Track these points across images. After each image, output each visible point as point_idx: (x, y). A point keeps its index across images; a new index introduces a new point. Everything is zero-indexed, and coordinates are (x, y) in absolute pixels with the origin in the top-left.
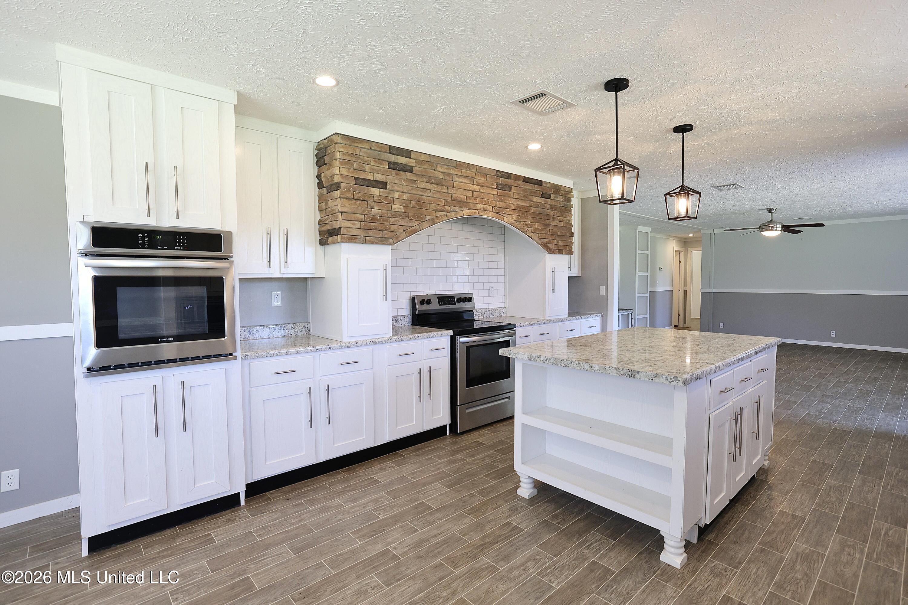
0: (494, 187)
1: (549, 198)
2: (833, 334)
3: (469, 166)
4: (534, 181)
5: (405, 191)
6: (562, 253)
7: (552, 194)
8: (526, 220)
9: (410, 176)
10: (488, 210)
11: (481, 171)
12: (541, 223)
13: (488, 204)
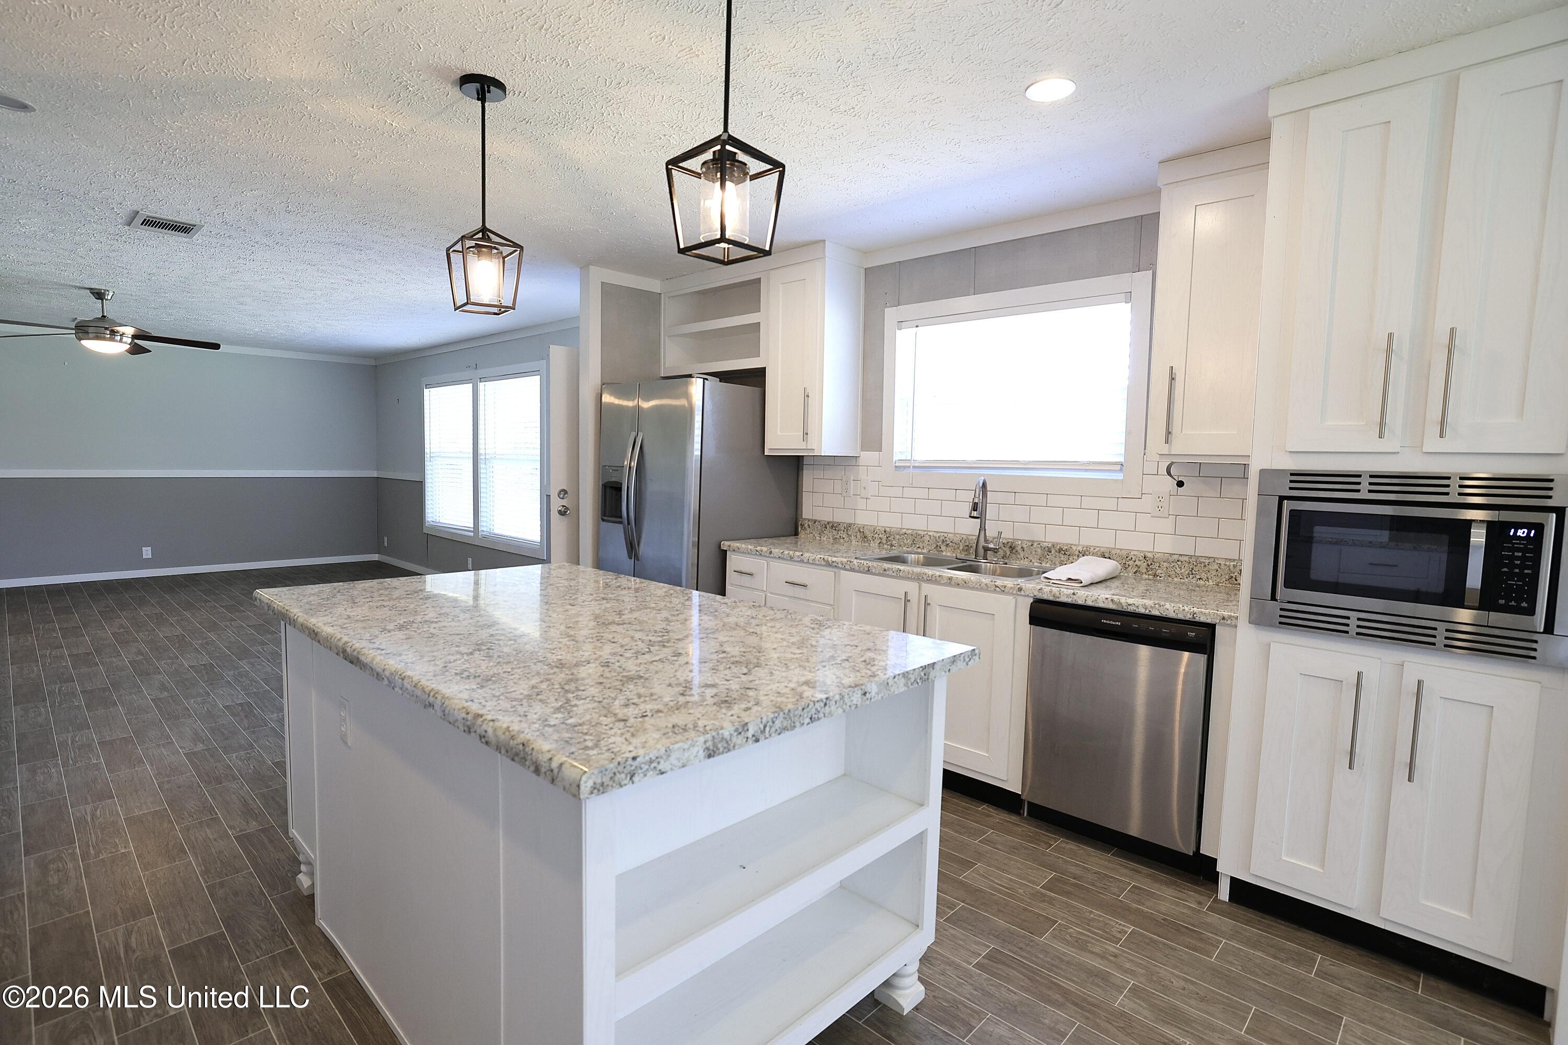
2: (147, 553)
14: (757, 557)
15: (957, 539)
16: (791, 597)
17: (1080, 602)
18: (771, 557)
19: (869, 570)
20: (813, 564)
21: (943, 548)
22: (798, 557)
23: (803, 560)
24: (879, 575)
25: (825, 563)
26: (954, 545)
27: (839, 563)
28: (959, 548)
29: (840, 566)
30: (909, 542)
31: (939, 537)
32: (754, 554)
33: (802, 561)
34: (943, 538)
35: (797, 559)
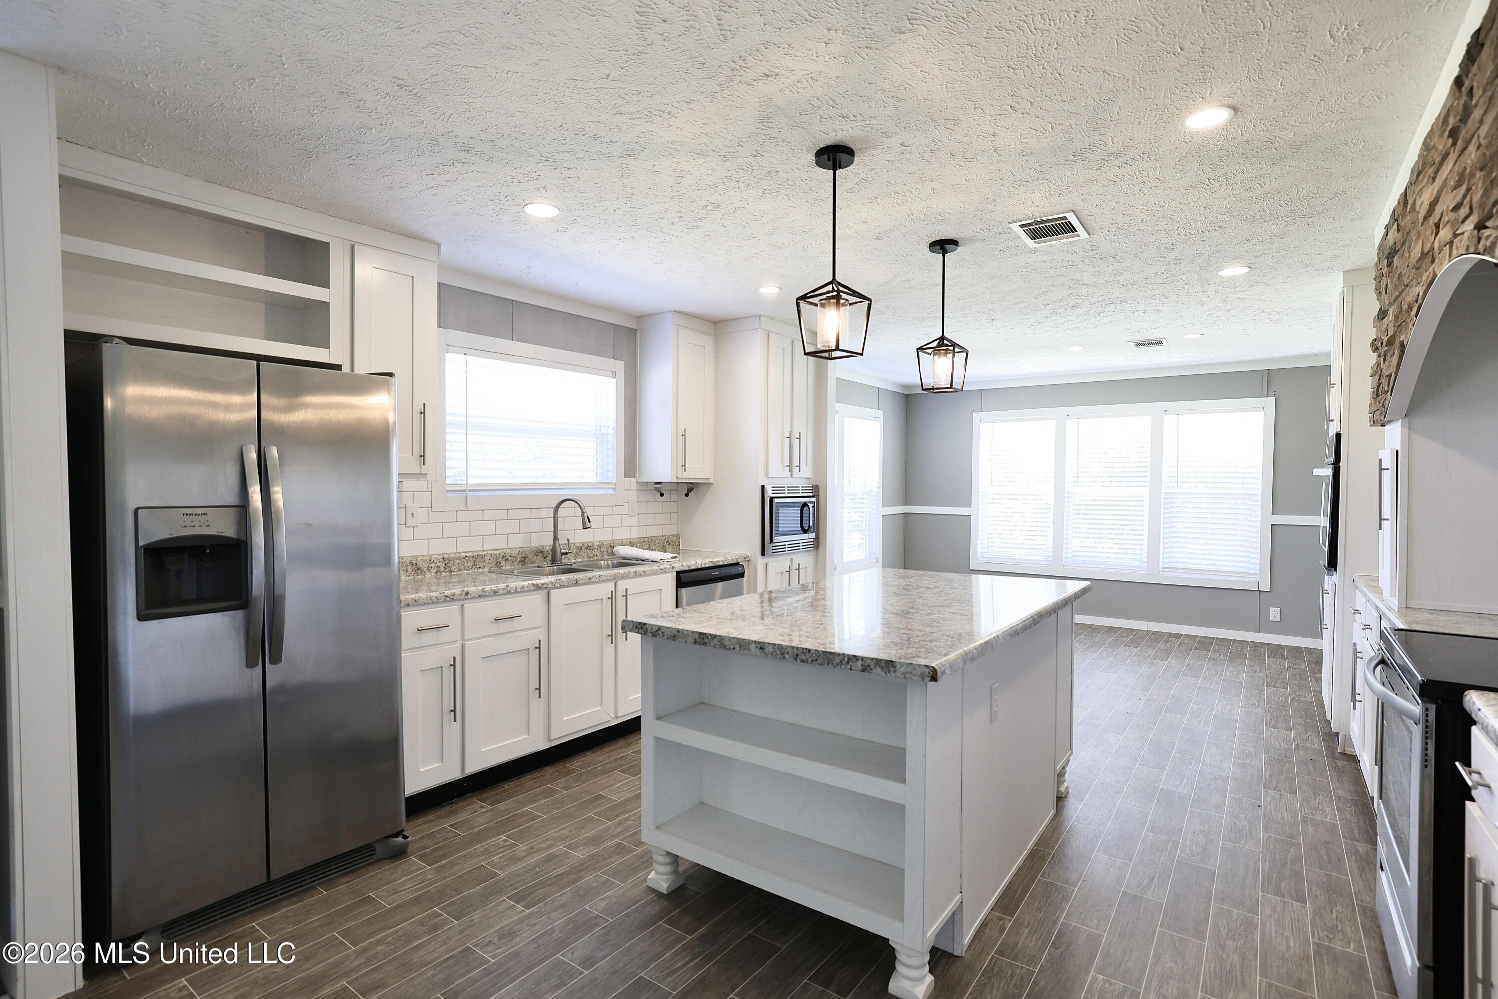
14: (448, 604)
15: (515, 553)
16: (493, 635)
17: (699, 567)
18: (469, 599)
19: (577, 583)
20: (522, 592)
21: (503, 563)
22: (504, 589)
23: (510, 591)
24: (586, 584)
25: (534, 588)
26: (513, 558)
27: (549, 584)
28: (516, 560)
29: (550, 586)
30: (470, 564)
31: (499, 554)
32: (442, 602)
33: (509, 593)
34: (503, 554)
35: (503, 592)
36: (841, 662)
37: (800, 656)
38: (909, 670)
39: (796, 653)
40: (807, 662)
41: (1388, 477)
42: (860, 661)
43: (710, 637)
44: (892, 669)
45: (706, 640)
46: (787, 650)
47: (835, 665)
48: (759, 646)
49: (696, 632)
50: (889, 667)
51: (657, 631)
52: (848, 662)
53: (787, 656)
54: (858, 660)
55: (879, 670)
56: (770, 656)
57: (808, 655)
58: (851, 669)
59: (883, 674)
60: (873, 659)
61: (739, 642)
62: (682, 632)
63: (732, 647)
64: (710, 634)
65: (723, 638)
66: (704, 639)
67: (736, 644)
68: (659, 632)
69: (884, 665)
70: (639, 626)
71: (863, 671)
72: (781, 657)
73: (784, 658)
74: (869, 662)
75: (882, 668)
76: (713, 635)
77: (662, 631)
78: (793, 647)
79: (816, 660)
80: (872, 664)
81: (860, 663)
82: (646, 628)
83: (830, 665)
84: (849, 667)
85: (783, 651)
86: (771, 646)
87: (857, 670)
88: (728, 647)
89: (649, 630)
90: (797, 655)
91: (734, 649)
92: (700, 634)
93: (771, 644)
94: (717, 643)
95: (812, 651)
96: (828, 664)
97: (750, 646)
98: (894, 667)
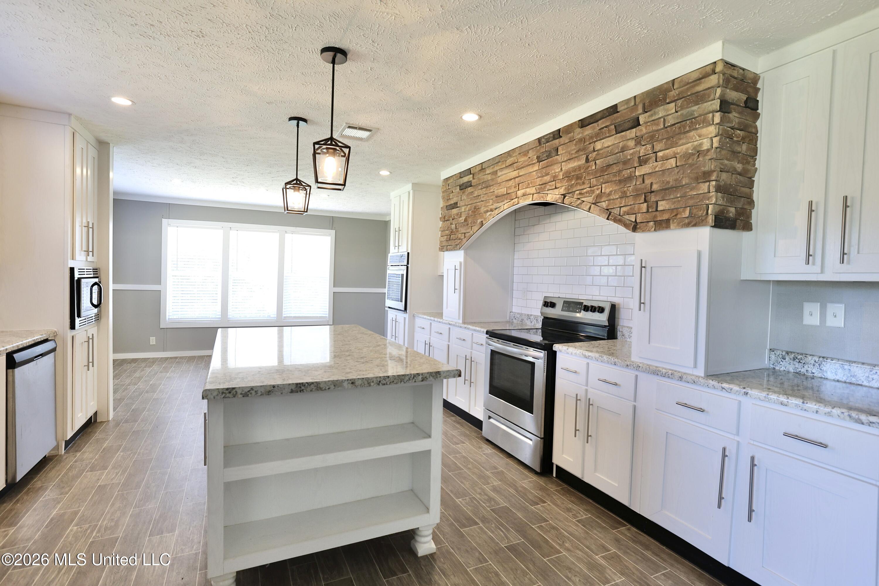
0: (534, 161)
1: (639, 124)
3: (509, 154)
4: (599, 116)
5: (467, 204)
6: (668, 227)
7: (640, 114)
8: (582, 187)
9: (470, 189)
10: (527, 194)
11: (523, 150)
12: (611, 181)
13: (529, 186)
36: (409, 379)
37: (382, 382)
38: (448, 374)
39: (379, 380)
40: (387, 384)
41: (458, 272)
42: (421, 376)
43: (307, 385)
44: (439, 376)
45: (303, 388)
46: (372, 380)
47: (405, 381)
48: (351, 382)
49: (293, 384)
50: (437, 375)
51: (249, 391)
52: (414, 378)
53: (372, 384)
54: (419, 375)
55: (431, 378)
56: (359, 387)
57: (387, 380)
58: (415, 382)
59: (434, 380)
60: (428, 373)
61: (333, 383)
62: (278, 386)
63: (328, 387)
64: (307, 383)
65: (319, 383)
66: (300, 387)
67: (331, 384)
68: (252, 392)
69: (434, 374)
70: (227, 392)
71: (422, 381)
72: (368, 385)
73: (370, 385)
74: (426, 375)
75: (433, 377)
76: (309, 383)
77: (255, 390)
78: (377, 377)
79: (393, 382)
80: (428, 376)
81: (421, 377)
82: (236, 391)
83: (402, 383)
84: (414, 380)
85: (369, 381)
86: (360, 380)
87: (419, 381)
88: (324, 389)
89: (239, 392)
90: (380, 382)
91: (329, 388)
92: (297, 384)
93: (360, 379)
94: (313, 387)
95: (390, 377)
96: (401, 382)
97: (343, 384)
98: (440, 374)
